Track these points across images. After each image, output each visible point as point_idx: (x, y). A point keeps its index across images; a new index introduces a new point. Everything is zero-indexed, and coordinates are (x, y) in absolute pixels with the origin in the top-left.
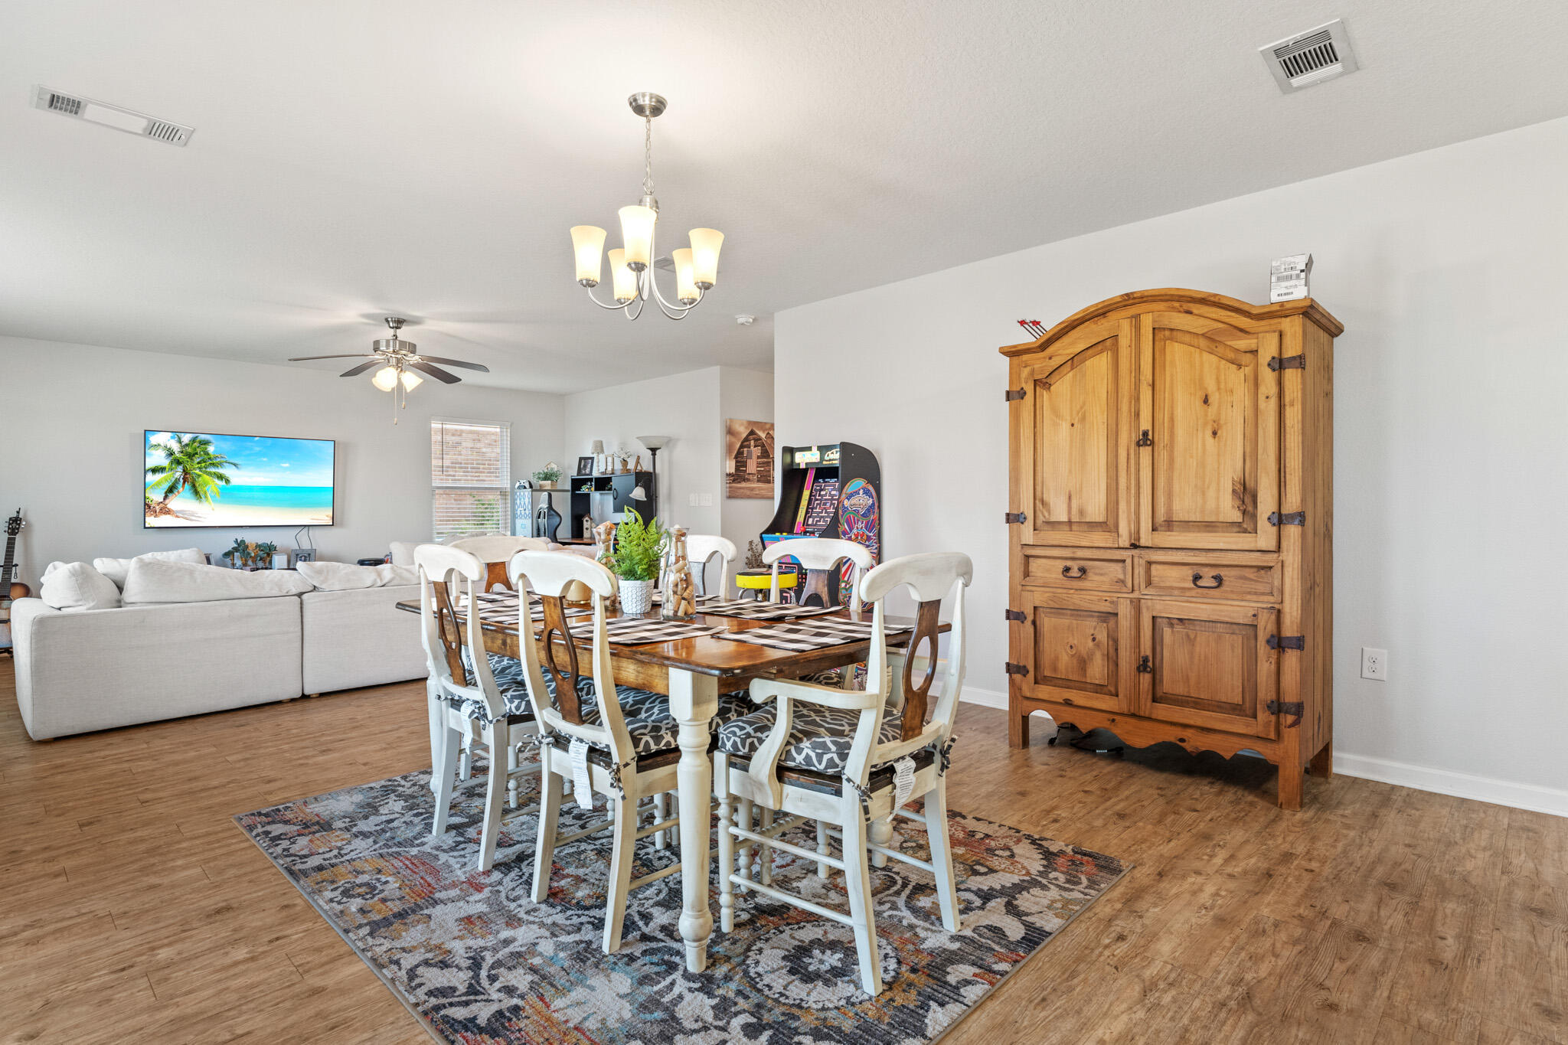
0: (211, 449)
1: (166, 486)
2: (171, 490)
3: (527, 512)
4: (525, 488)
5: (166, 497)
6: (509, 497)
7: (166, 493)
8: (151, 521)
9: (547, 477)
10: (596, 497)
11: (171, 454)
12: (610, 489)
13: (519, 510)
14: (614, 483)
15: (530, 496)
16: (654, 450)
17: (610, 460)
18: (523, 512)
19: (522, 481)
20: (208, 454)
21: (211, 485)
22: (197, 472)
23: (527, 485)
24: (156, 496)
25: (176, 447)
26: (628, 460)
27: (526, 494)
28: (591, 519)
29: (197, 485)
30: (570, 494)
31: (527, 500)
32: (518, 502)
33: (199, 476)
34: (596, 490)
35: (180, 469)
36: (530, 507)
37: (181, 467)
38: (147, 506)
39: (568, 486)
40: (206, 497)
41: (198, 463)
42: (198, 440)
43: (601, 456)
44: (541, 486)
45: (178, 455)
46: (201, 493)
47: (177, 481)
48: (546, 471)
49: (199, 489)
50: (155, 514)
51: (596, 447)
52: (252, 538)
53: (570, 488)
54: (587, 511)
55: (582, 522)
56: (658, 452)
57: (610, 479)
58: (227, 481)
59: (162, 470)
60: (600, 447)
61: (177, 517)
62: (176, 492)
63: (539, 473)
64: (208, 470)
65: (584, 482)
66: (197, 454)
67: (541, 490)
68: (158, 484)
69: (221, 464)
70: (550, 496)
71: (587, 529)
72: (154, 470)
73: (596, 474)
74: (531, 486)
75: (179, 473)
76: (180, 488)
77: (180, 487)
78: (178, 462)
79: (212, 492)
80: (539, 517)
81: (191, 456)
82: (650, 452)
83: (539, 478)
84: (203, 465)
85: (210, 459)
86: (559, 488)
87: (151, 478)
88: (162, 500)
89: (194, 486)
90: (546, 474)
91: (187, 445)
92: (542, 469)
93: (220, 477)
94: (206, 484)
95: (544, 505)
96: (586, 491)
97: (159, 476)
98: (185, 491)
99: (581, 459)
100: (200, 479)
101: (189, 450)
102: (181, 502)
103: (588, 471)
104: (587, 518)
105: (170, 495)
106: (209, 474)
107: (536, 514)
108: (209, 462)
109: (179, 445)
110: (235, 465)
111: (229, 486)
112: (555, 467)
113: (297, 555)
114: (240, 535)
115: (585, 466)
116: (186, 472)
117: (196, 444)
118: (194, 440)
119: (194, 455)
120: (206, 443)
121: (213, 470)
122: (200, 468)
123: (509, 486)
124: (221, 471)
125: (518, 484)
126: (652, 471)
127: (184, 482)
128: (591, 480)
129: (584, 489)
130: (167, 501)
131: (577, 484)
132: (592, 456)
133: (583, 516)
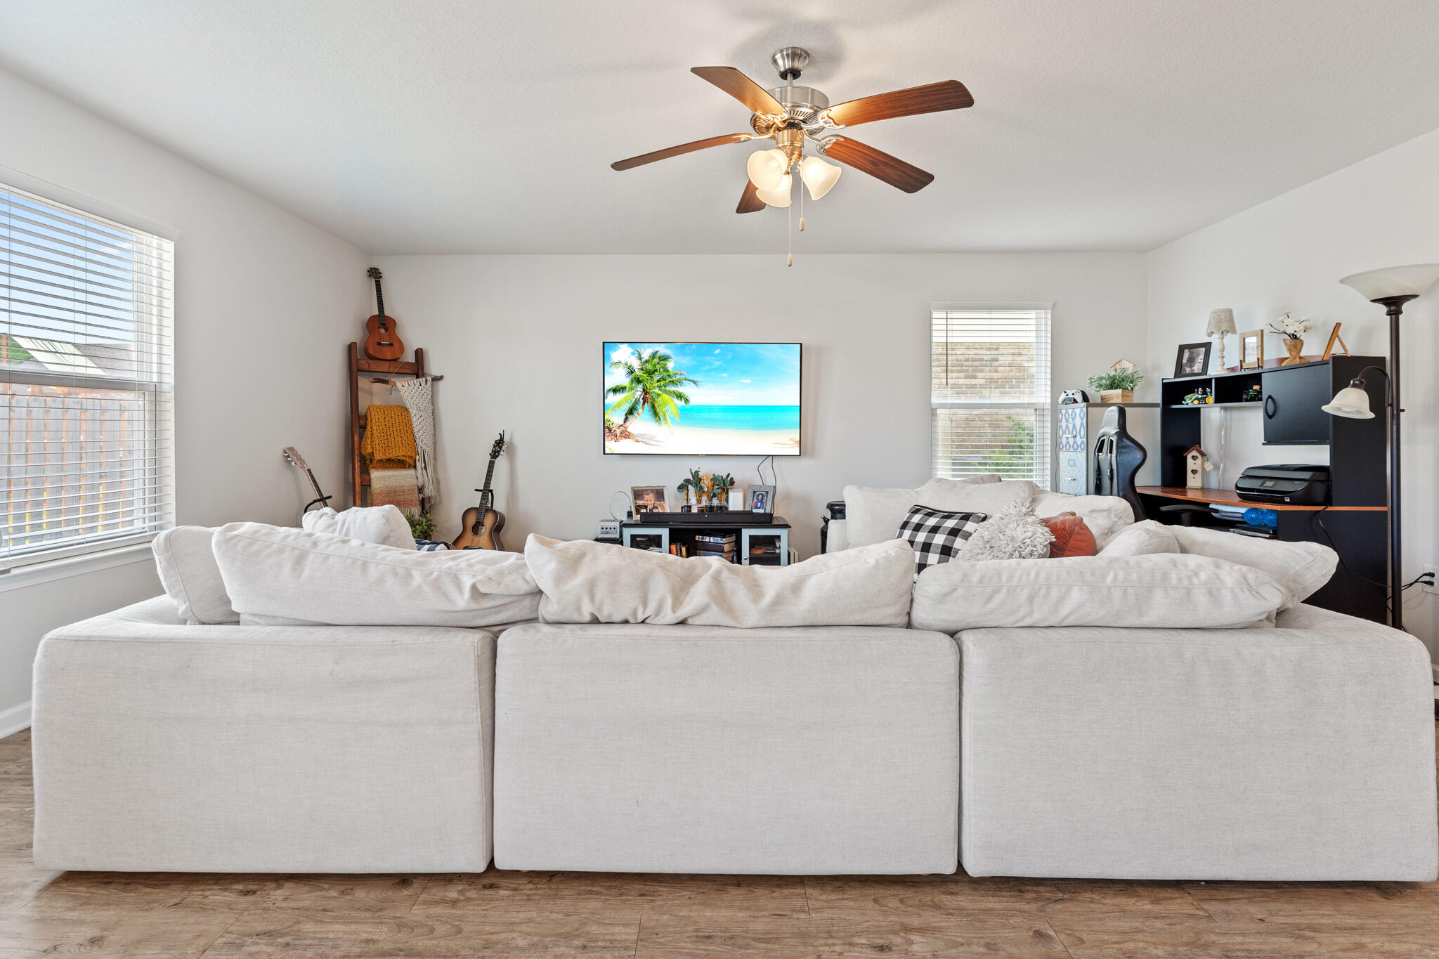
0: (670, 365)
1: (626, 407)
2: (631, 412)
3: (1079, 440)
4: (1075, 401)
5: (625, 422)
6: (1048, 418)
7: (626, 415)
8: (612, 446)
9: (1114, 384)
10: (1213, 415)
11: (631, 372)
12: (1257, 397)
13: (1065, 438)
14: (1268, 385)
15: (1083, 415)
16: (1394, 304)
17: (1252, 341)
18: (1071, 441)
19: (1070, 392)
20: (668, 371)
21: (669, 405)
22: (657, 391)
23: (1079, 397)
24: (616, 418)
25: (636, 365)
26: (1303, 336)
27: (1078, 411)
28: (1203, 454)
29: (656, 405)
30: (1158, 411)
31: (1078, 422)
32: (1063, 424)
33: (659, 395)
34: (1217, 401)
35: (640, 388)
36: (1083, 432)
37: (641, 386)
38: (607, 429)
39: (1157, 396)
40: (665, 419)
41: (658, 381)
42: (658, 355)
43: (1229, 338)
44: (1103, 398)
45: (638, 373)
46: (661, 415)
47: (637, 402)
48: (1112, 373)
49: (658, 411)
50: (616, 438)
51: (1219, 321)
52: (708, 470)
53: (1159, 400)
54: (1195, 439)
55: (1185, 459)
56: (1406, 307)
57: (1256, 378)
58: (687, 401)
59: (623, 389)
60: (1226, 322)
61: (637, 441)
62: (635, 413)
63: (1101, 378)
64: (667, 388)
65: (1190, 387)
66: (656, 371)
67: (1104, 404)
68: (619, 405)
69: (680, 382)
70: (1122, 413)
71: (1194, 472)
72: (615, 390)
73: (1215, 371)
74: (1085, 398)
75: (638, 393)
76: (640, 410)
77: (639, 407)
78: (638, 381)
79: (672, 413)
80: (1100, 450)
81: (650, 373)
82: (1383, 309)
83: (1101, 386)
84: (662, 383)
85: (669, 376)
86: (1135, 401)
87: (612, 399)
88: (622, 423)
89: (653, 407)
90: (1114, 378)
91: (647, 362)
92: (1106, 371)
93: (680, 396)
94: (665, 404)
95: (1111, 430)
96: (1196, 404)
97: (620, 397)
98: (644, 413)
99: (1182, 349)
100: (660, 399)
101: (649, 367)
102: (641, 424)
103: (1197, 367)
104: (1194, 453)
105: (630, 417)
106: (669, 393)
107: (1094, 444)
108: (669, 380)
109: (639, 362)
110: (694, 382)
111: (688, 406)
112: (1129, 367)
113: (755, 492)
114: (695, 465)
115: (1191, 361)
116: (645, 391)
117: (656, 360)
118: (654, 356)
119: (653, 373)
120: (665, 358)
121: (672, 388)
122: (659, 387)
123: (1049, 401)
124: (680, 389)
125: (1063, 396)
126: (1384, 351)
127: (644, 403)
128: (1207, 383)
129: (1190, 401)
130: (627, 424)
131: (1173, 392)
132: (1206, 340)
133: (1186, 449)
